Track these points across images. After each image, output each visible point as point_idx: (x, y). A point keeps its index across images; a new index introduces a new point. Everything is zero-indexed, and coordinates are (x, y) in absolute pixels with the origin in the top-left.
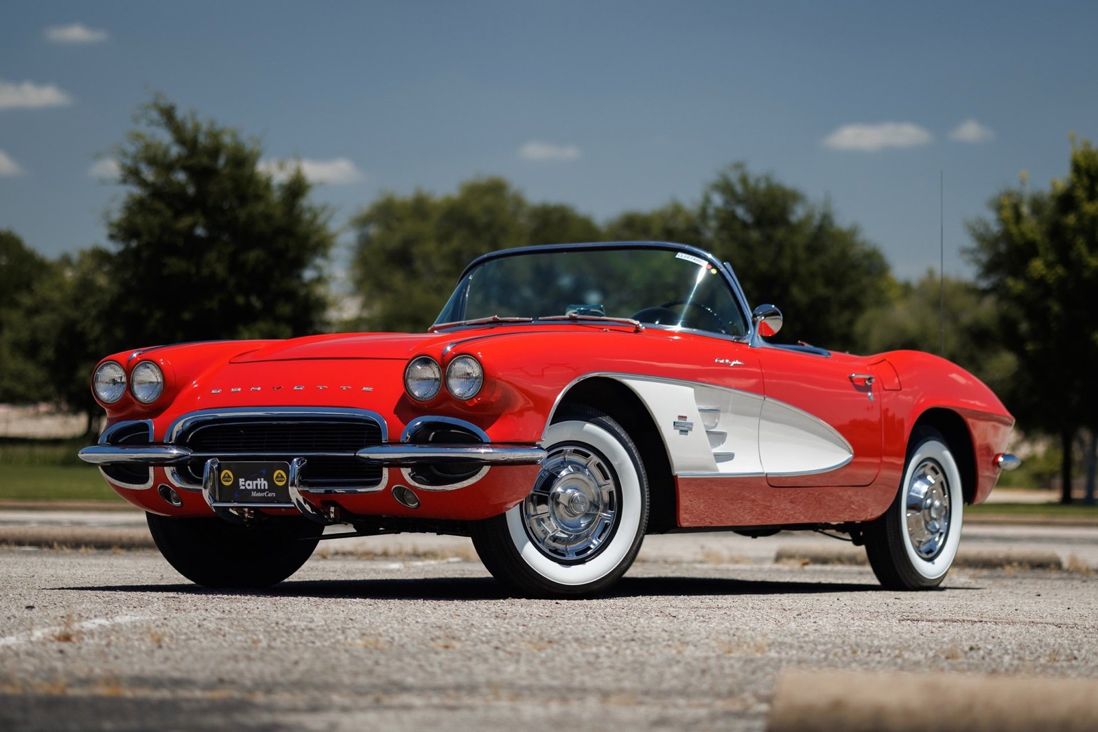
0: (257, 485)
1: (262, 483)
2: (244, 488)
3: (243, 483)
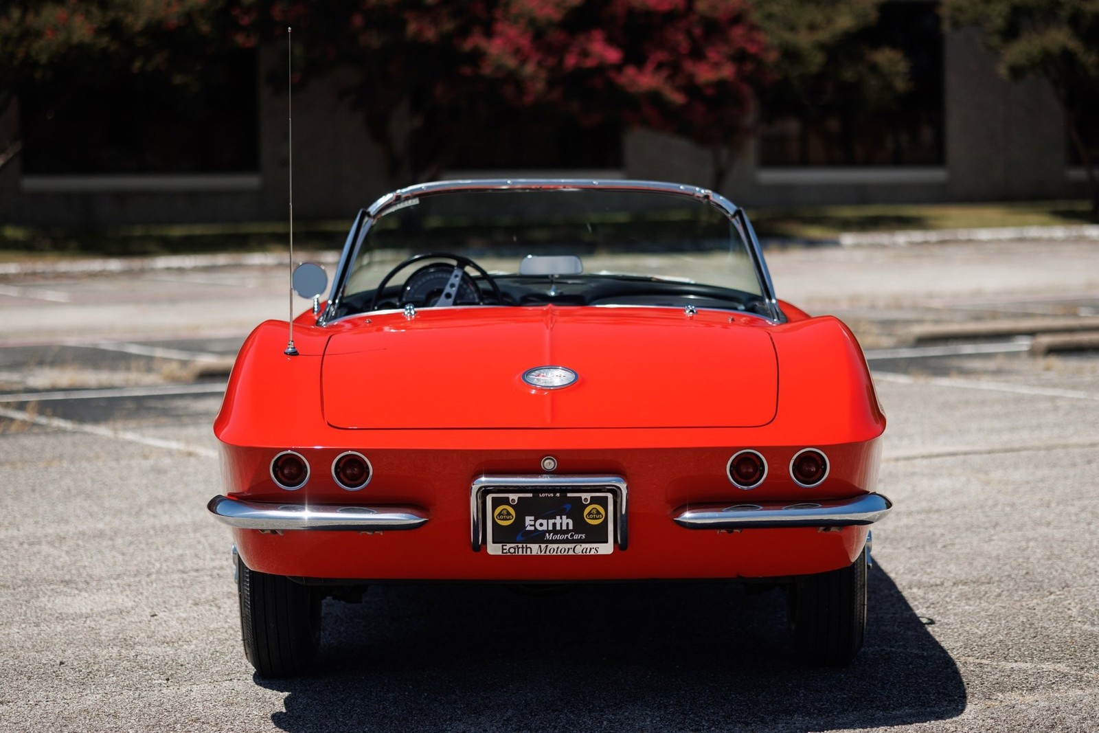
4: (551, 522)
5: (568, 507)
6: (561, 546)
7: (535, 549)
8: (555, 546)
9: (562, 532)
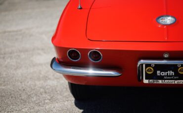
4: (166, 73)
5: (172, 68)
6: (170, 81)
7: (160, 82)
8: (167, 81)
9: (170, 76)
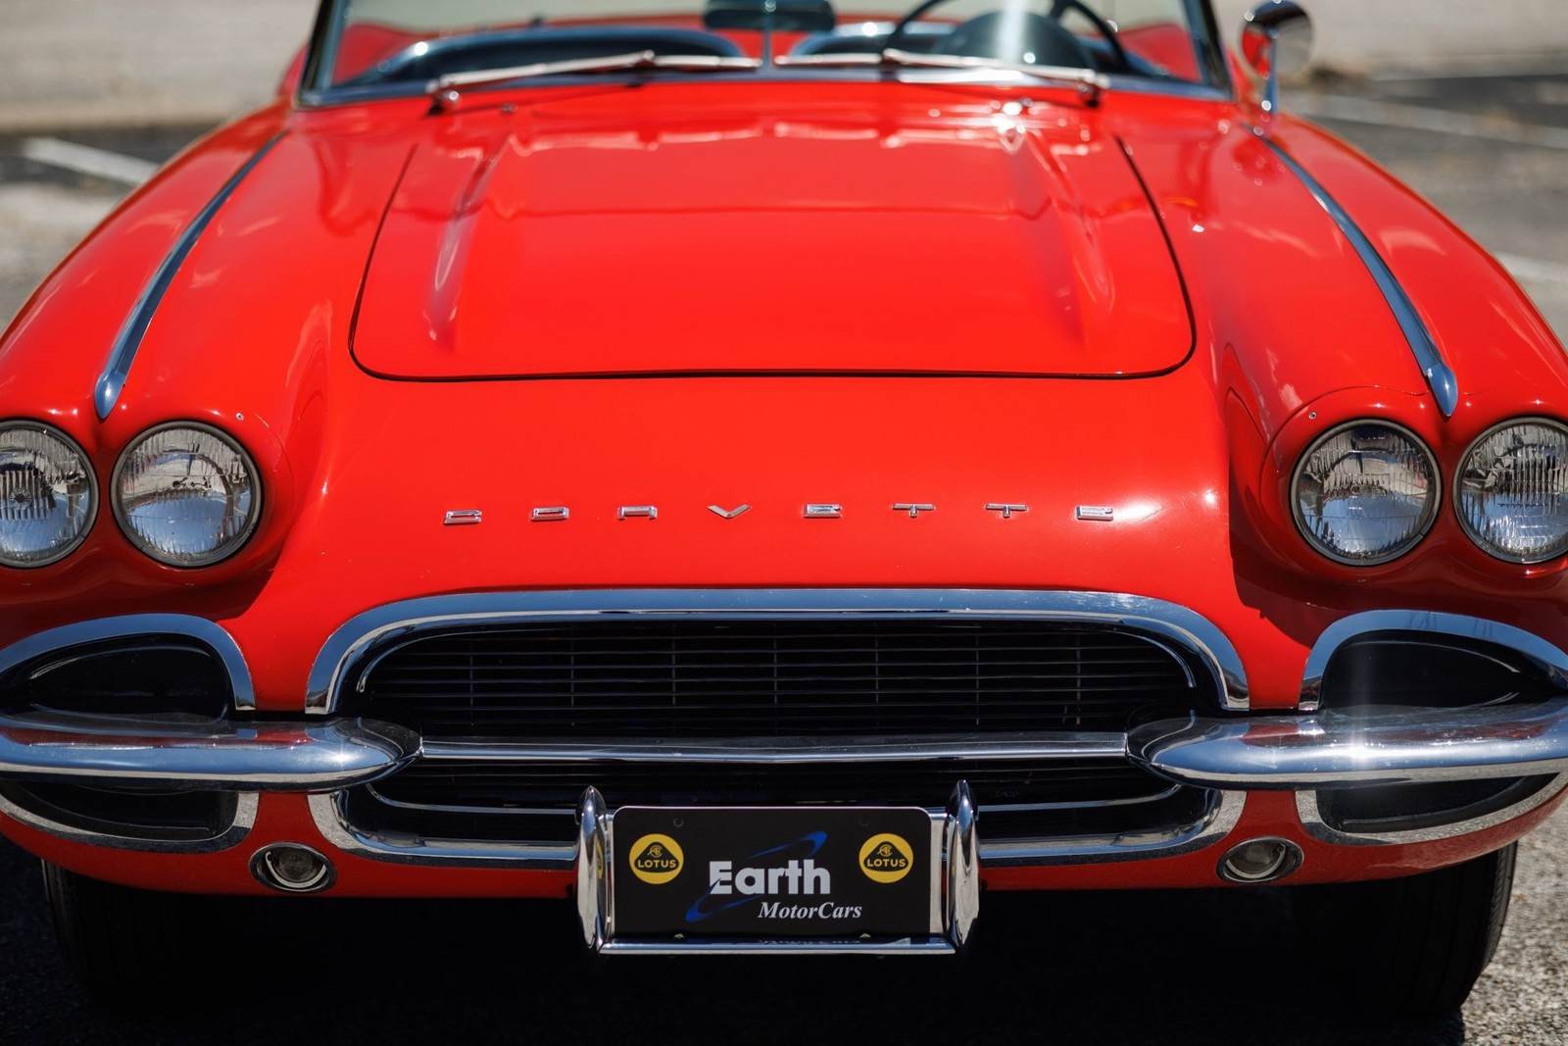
0: (783, 881)
1: (808, 875)
2: (727, 890)
3: (728, 877)
